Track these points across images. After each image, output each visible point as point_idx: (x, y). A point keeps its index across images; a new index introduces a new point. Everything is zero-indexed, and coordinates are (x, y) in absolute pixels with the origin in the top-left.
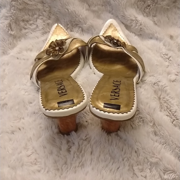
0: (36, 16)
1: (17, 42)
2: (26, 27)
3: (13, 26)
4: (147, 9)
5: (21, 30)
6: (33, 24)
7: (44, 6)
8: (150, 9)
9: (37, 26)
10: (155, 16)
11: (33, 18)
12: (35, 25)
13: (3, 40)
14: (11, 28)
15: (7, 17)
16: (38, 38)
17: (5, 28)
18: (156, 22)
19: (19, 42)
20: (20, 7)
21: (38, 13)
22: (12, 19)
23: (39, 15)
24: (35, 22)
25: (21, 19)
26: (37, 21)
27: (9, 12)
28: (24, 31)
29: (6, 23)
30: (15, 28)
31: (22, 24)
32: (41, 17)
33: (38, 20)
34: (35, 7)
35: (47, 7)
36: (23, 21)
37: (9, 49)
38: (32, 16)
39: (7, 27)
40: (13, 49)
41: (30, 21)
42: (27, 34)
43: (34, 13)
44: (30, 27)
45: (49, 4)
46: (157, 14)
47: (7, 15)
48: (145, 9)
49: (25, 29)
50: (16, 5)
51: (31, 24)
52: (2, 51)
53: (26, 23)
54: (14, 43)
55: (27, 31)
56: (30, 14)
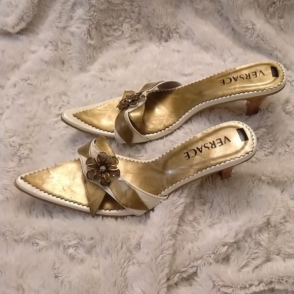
0: (121, 19)
1: (97, 54)
2: (108, 34)
3: (93, 32)
4: (272, 7)
5: (102, 38)
6: (117, 29)
7: (132, 4)
8: (276, 8)
9: (123, 32)
10: (282, 17)
11: (118, 21)
12: (120, 31)
13: (80, 51)
14: (90, 36)
15: (85, 20)
16: (124, 48)
17: (82, 36)
18: (282, 27)
19: (99, 55)
20: (102, 7)
21: (124, 15)
22: (91, 23)
23: (126, 18)
24: (120, 26)
25: (103, 23)
26: (122, 25)
27: (87, 14)
28: (106, 39)
29: (83, 29)
30: (96, 36)
31: (104, 30)
32: (128, 20)
33: (124, 25)
34: (121, 7)
35: (136, 7)
36: (105, 25)
37: (88, 65)
38: (116, 19)
39: (85, 34)
40: (93, 65)
41: (114, 25)
42: (109, 43)
43: (119, 14)
44: (114, 34)
45: (139, 3)
46: (285, 14)
47: (85, 17)
48: (268, 9)
49: (108, 36)
50: (96, 4)
51: (115, 30)
52: (80, 67)
53: (108, 28)
54: (94, 57)
55: (110, 39)
56: (115, 16)
